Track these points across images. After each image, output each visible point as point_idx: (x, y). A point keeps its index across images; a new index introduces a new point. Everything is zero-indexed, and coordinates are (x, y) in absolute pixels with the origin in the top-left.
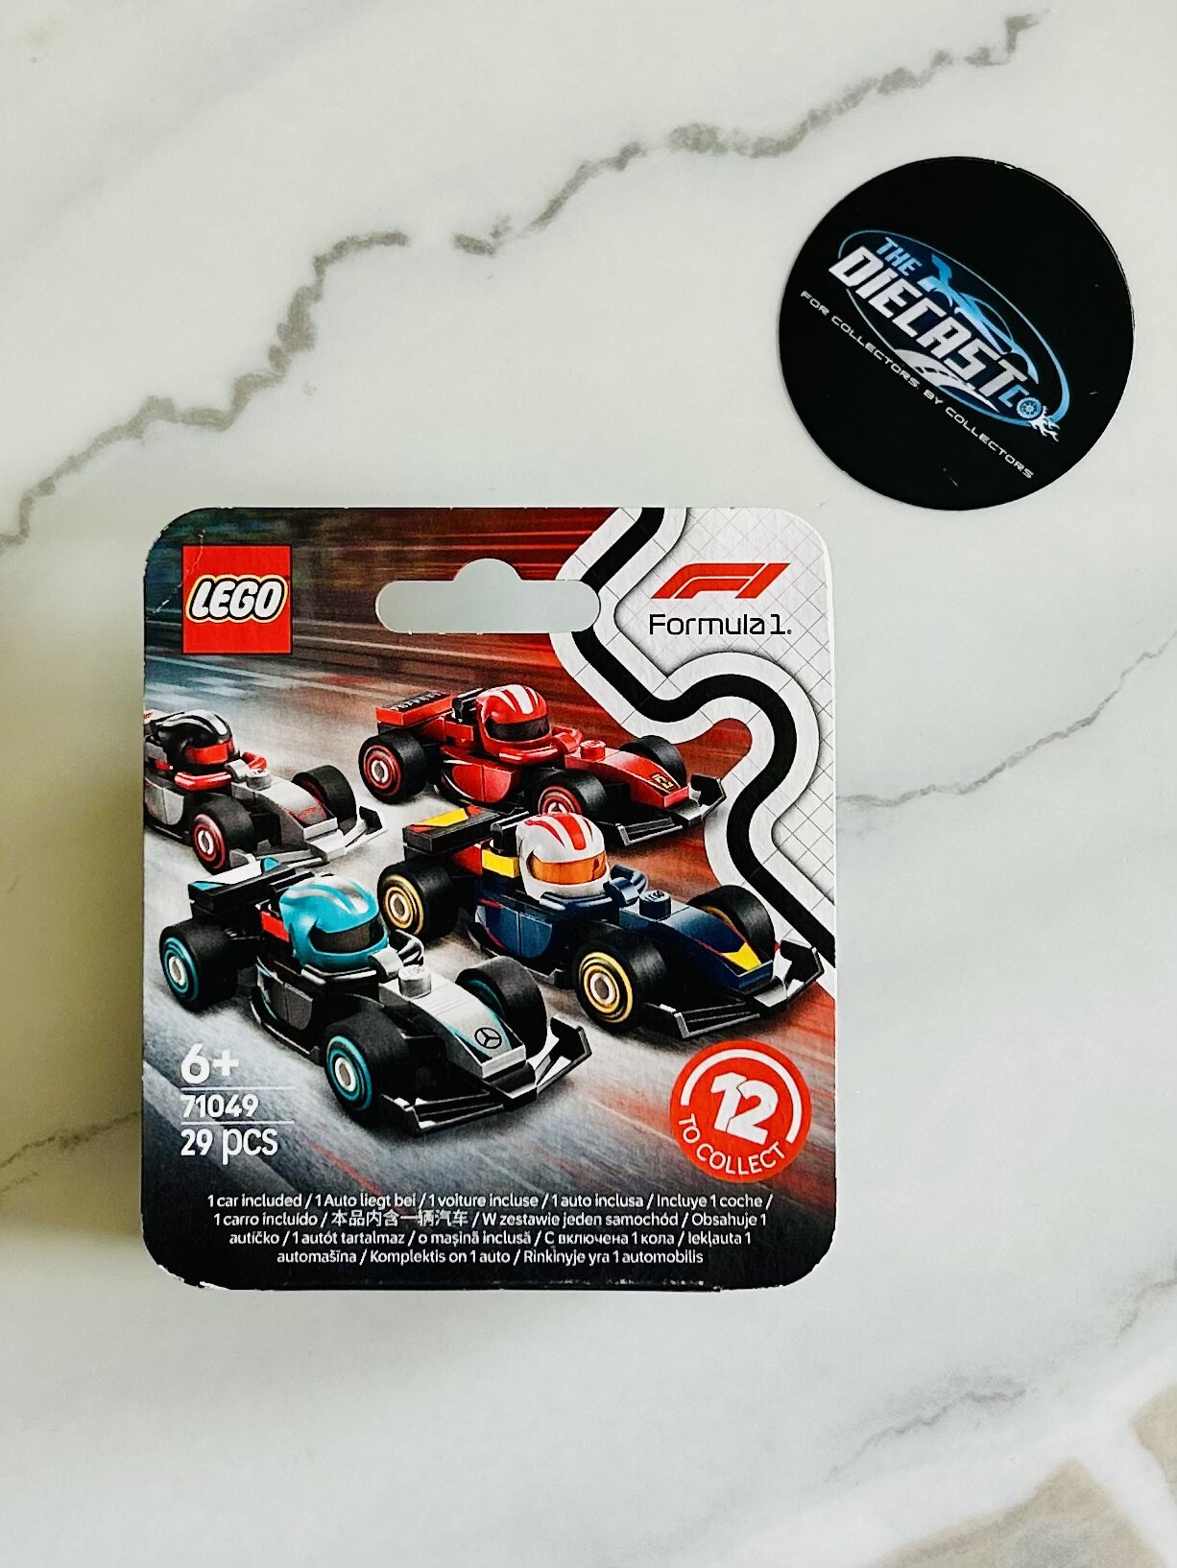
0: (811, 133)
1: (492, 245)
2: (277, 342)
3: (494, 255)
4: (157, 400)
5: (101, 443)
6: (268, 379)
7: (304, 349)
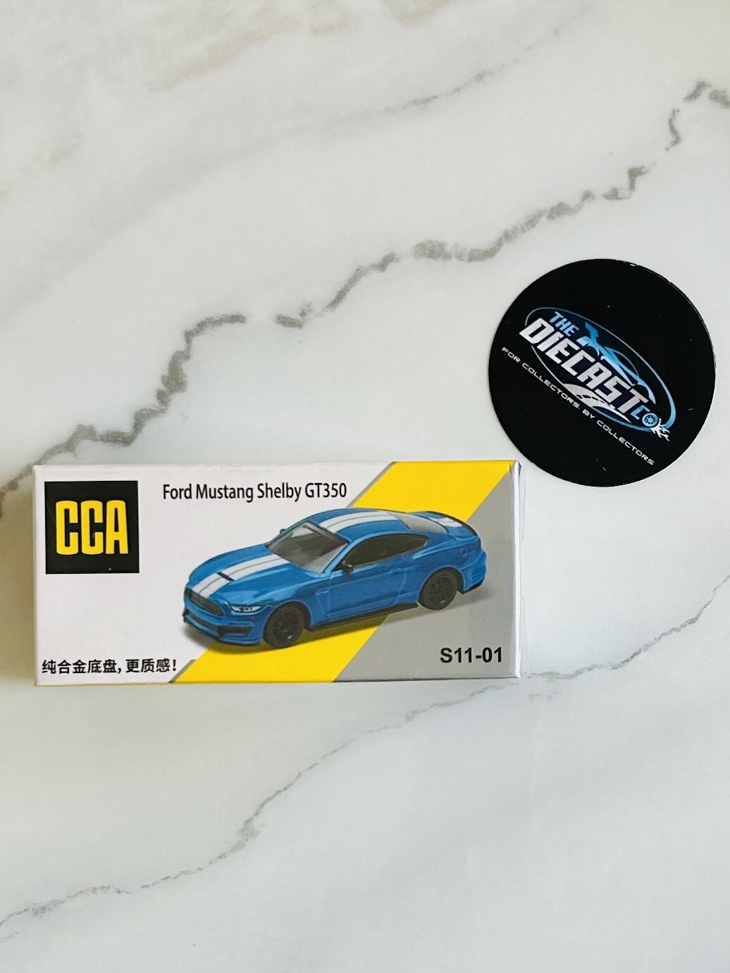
0: (505, 246)
1: (301, 321)
2: (162, 388)
3: (302, 328)
4: (84, 428)
5: (48, 456)
6: (156, 411)
7: (179, 392)
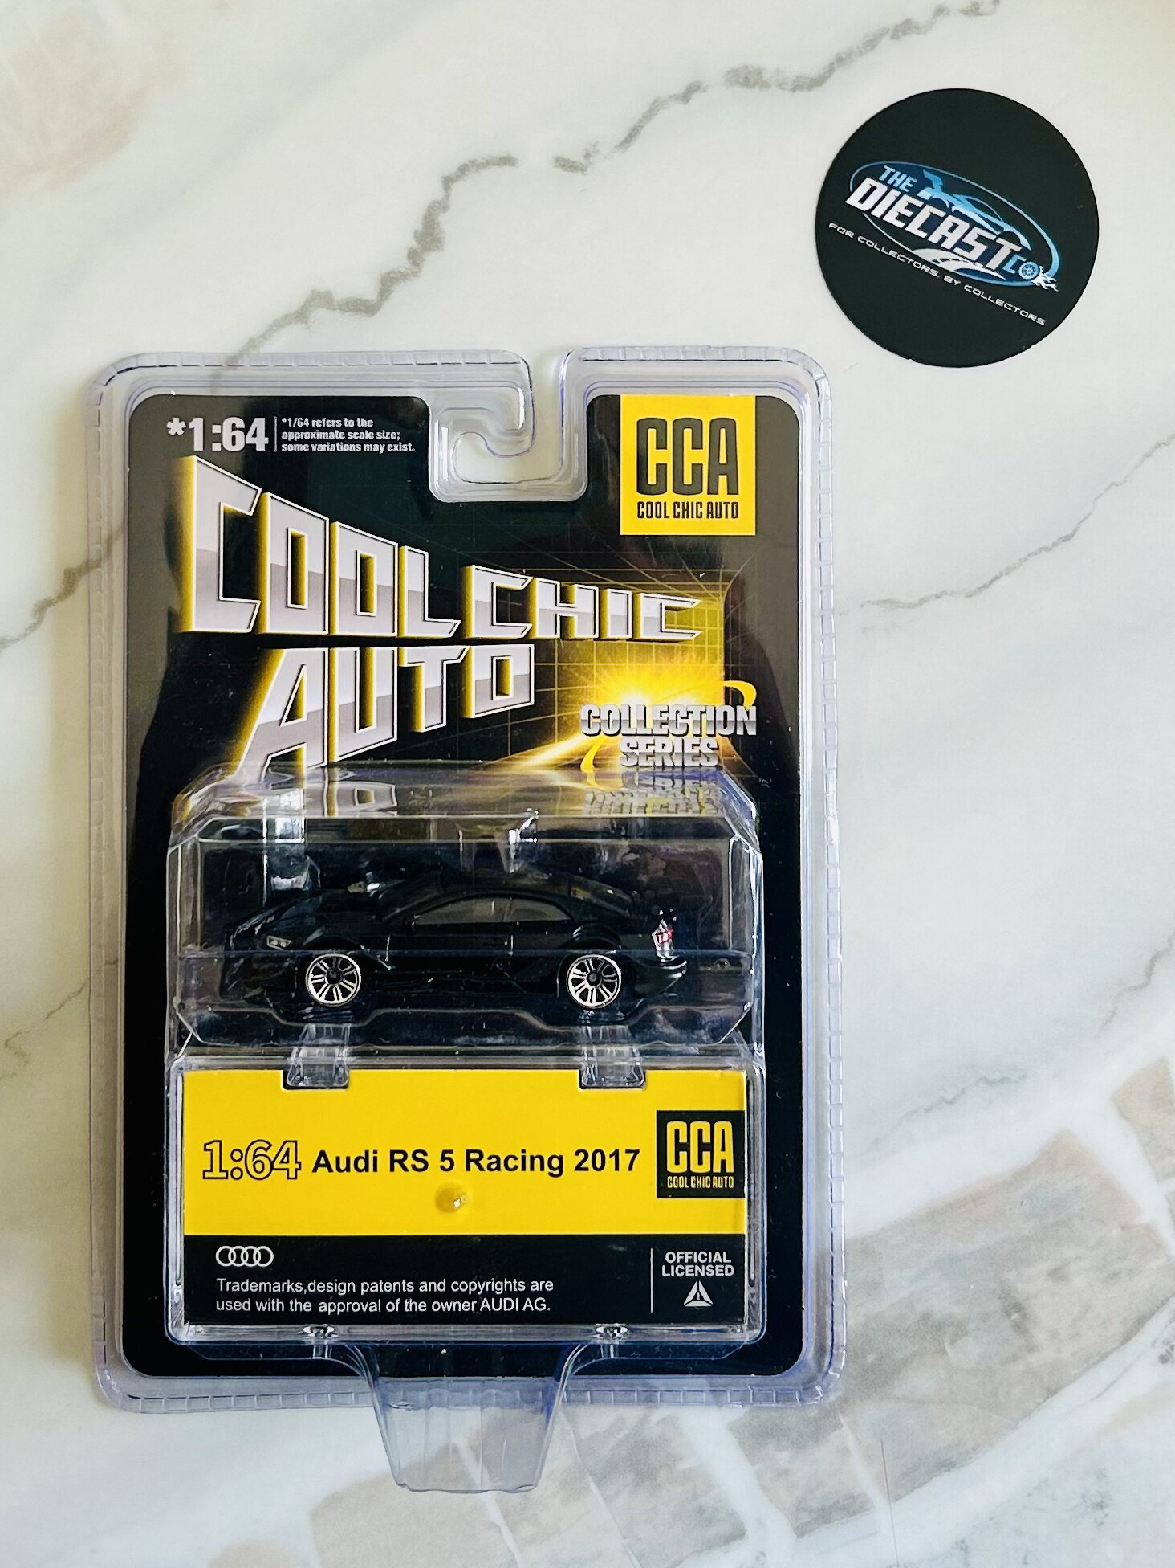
0: (838, 73)
1: (584, 163)
2: (414, 244)
3: (586, 172)
4: (319, 292)
5: (275, 328)
6: (407, 274)
7: (435, 250)
